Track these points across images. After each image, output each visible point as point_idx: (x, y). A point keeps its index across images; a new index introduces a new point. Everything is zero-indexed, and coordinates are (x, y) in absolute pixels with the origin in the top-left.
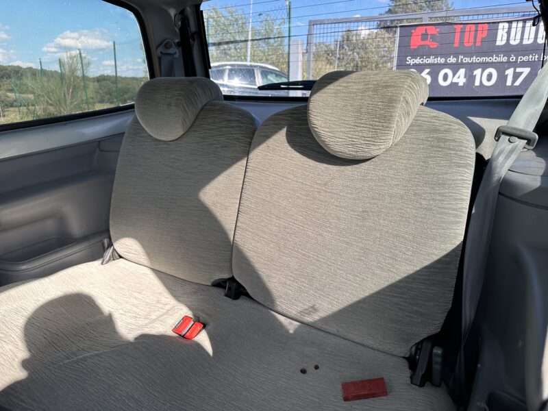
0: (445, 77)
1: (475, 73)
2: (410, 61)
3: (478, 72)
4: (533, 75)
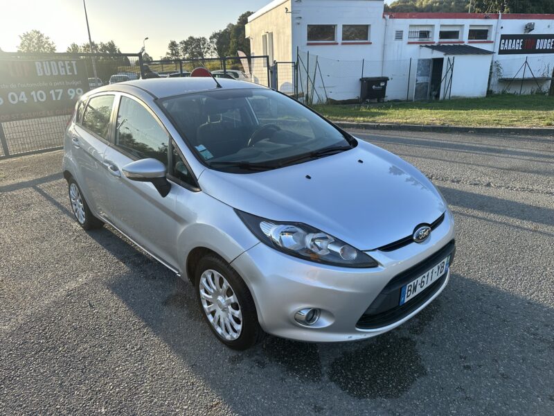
0: (14, 99)
1: (32, 94)
3: (33, 93)
4: (65, 94)
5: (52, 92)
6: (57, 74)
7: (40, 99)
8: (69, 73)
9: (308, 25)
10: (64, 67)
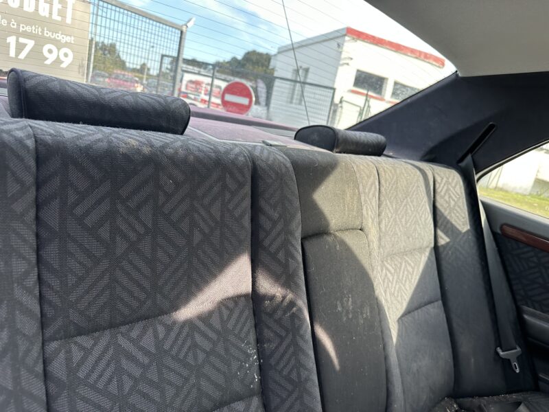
4: (38, 50)
6: (32, 9)
9: (358, 71)
10: (50, 2)
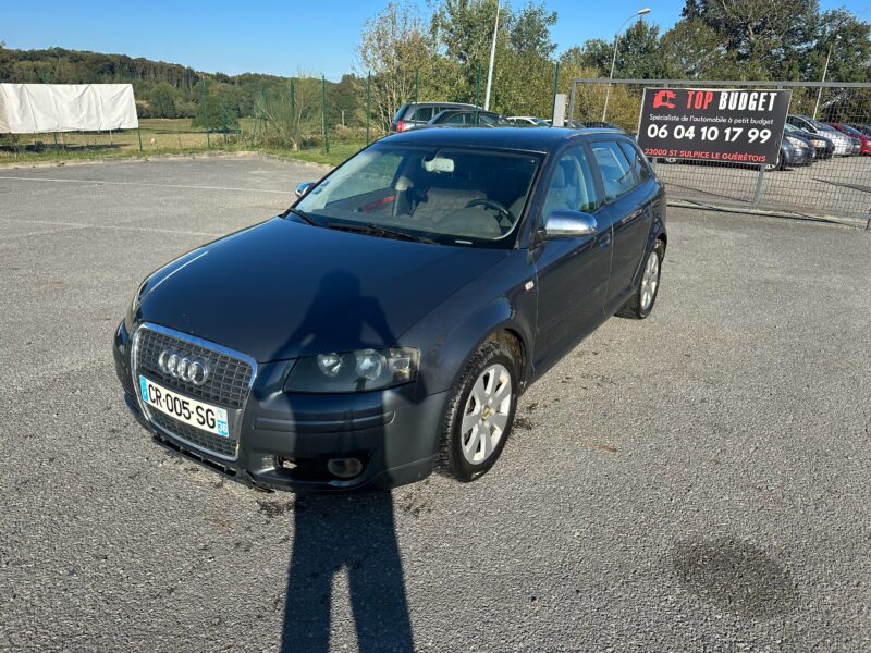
0: (679, 133)
1: (702, 130)
2: (653, 118)
3: (704, 129)
4: (745, 134)
5: (728, 131)
6: (744, 107)
7: (710, 138)
8: (760, 109)
10: (758, 100)
